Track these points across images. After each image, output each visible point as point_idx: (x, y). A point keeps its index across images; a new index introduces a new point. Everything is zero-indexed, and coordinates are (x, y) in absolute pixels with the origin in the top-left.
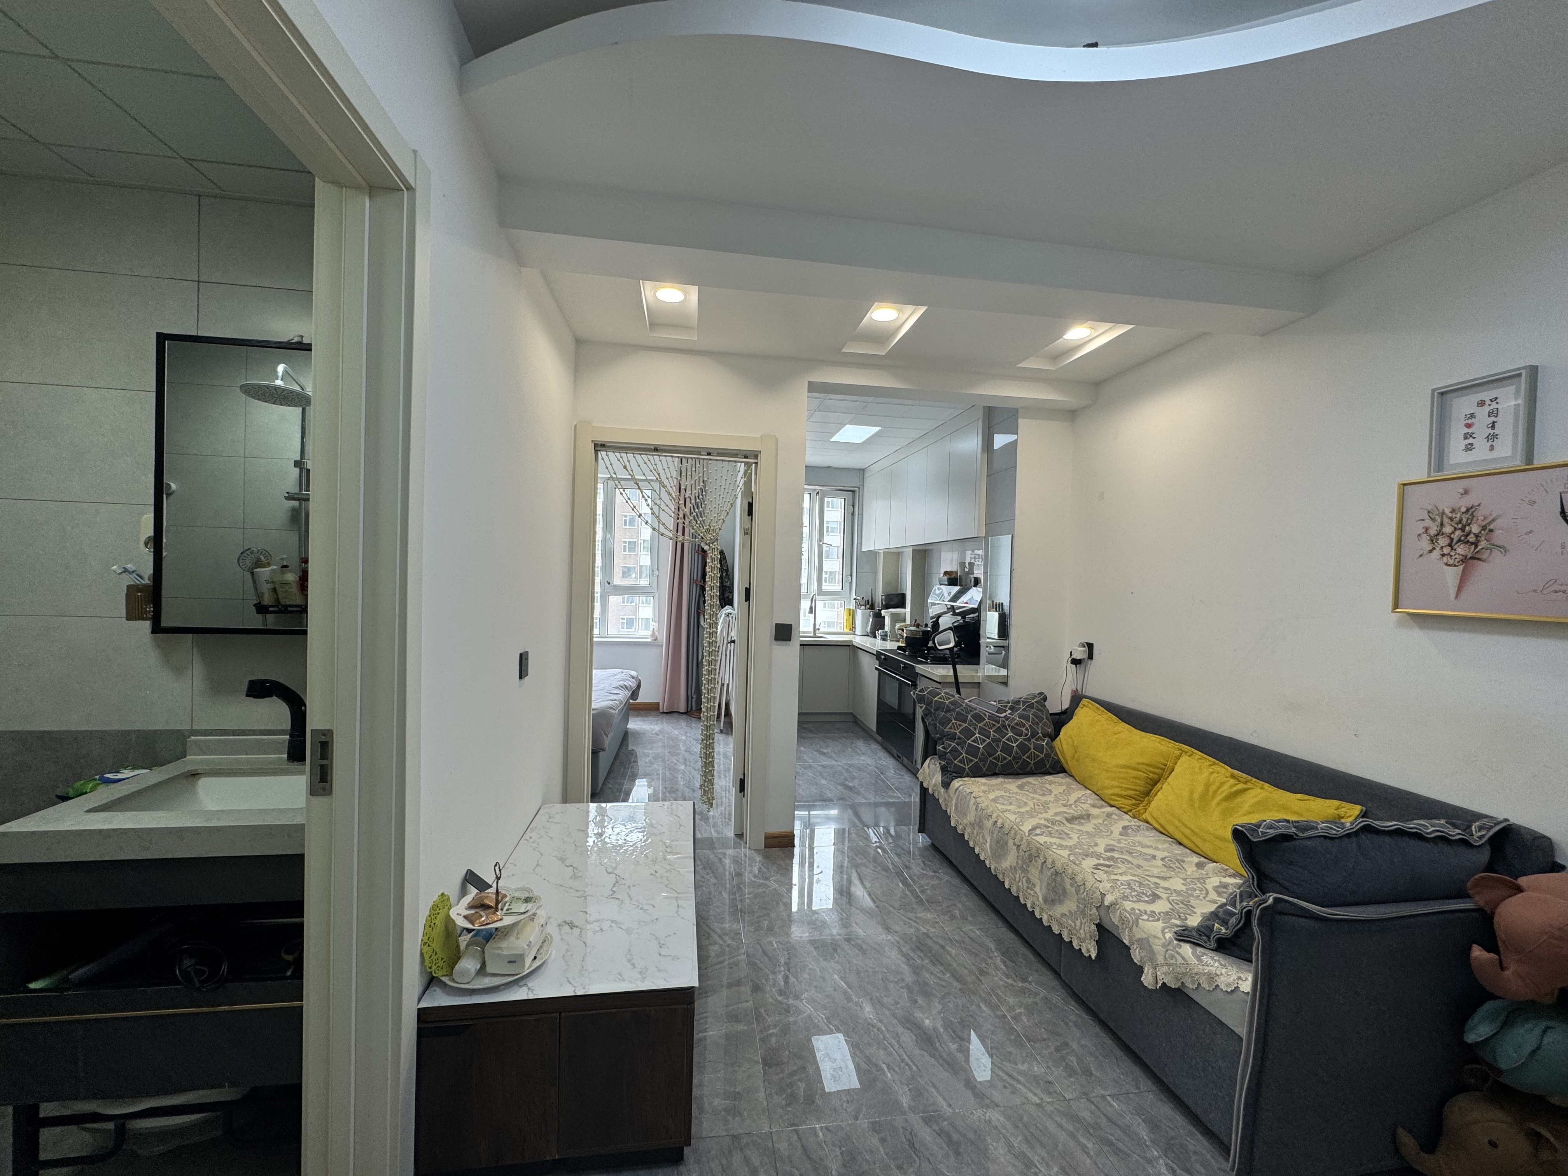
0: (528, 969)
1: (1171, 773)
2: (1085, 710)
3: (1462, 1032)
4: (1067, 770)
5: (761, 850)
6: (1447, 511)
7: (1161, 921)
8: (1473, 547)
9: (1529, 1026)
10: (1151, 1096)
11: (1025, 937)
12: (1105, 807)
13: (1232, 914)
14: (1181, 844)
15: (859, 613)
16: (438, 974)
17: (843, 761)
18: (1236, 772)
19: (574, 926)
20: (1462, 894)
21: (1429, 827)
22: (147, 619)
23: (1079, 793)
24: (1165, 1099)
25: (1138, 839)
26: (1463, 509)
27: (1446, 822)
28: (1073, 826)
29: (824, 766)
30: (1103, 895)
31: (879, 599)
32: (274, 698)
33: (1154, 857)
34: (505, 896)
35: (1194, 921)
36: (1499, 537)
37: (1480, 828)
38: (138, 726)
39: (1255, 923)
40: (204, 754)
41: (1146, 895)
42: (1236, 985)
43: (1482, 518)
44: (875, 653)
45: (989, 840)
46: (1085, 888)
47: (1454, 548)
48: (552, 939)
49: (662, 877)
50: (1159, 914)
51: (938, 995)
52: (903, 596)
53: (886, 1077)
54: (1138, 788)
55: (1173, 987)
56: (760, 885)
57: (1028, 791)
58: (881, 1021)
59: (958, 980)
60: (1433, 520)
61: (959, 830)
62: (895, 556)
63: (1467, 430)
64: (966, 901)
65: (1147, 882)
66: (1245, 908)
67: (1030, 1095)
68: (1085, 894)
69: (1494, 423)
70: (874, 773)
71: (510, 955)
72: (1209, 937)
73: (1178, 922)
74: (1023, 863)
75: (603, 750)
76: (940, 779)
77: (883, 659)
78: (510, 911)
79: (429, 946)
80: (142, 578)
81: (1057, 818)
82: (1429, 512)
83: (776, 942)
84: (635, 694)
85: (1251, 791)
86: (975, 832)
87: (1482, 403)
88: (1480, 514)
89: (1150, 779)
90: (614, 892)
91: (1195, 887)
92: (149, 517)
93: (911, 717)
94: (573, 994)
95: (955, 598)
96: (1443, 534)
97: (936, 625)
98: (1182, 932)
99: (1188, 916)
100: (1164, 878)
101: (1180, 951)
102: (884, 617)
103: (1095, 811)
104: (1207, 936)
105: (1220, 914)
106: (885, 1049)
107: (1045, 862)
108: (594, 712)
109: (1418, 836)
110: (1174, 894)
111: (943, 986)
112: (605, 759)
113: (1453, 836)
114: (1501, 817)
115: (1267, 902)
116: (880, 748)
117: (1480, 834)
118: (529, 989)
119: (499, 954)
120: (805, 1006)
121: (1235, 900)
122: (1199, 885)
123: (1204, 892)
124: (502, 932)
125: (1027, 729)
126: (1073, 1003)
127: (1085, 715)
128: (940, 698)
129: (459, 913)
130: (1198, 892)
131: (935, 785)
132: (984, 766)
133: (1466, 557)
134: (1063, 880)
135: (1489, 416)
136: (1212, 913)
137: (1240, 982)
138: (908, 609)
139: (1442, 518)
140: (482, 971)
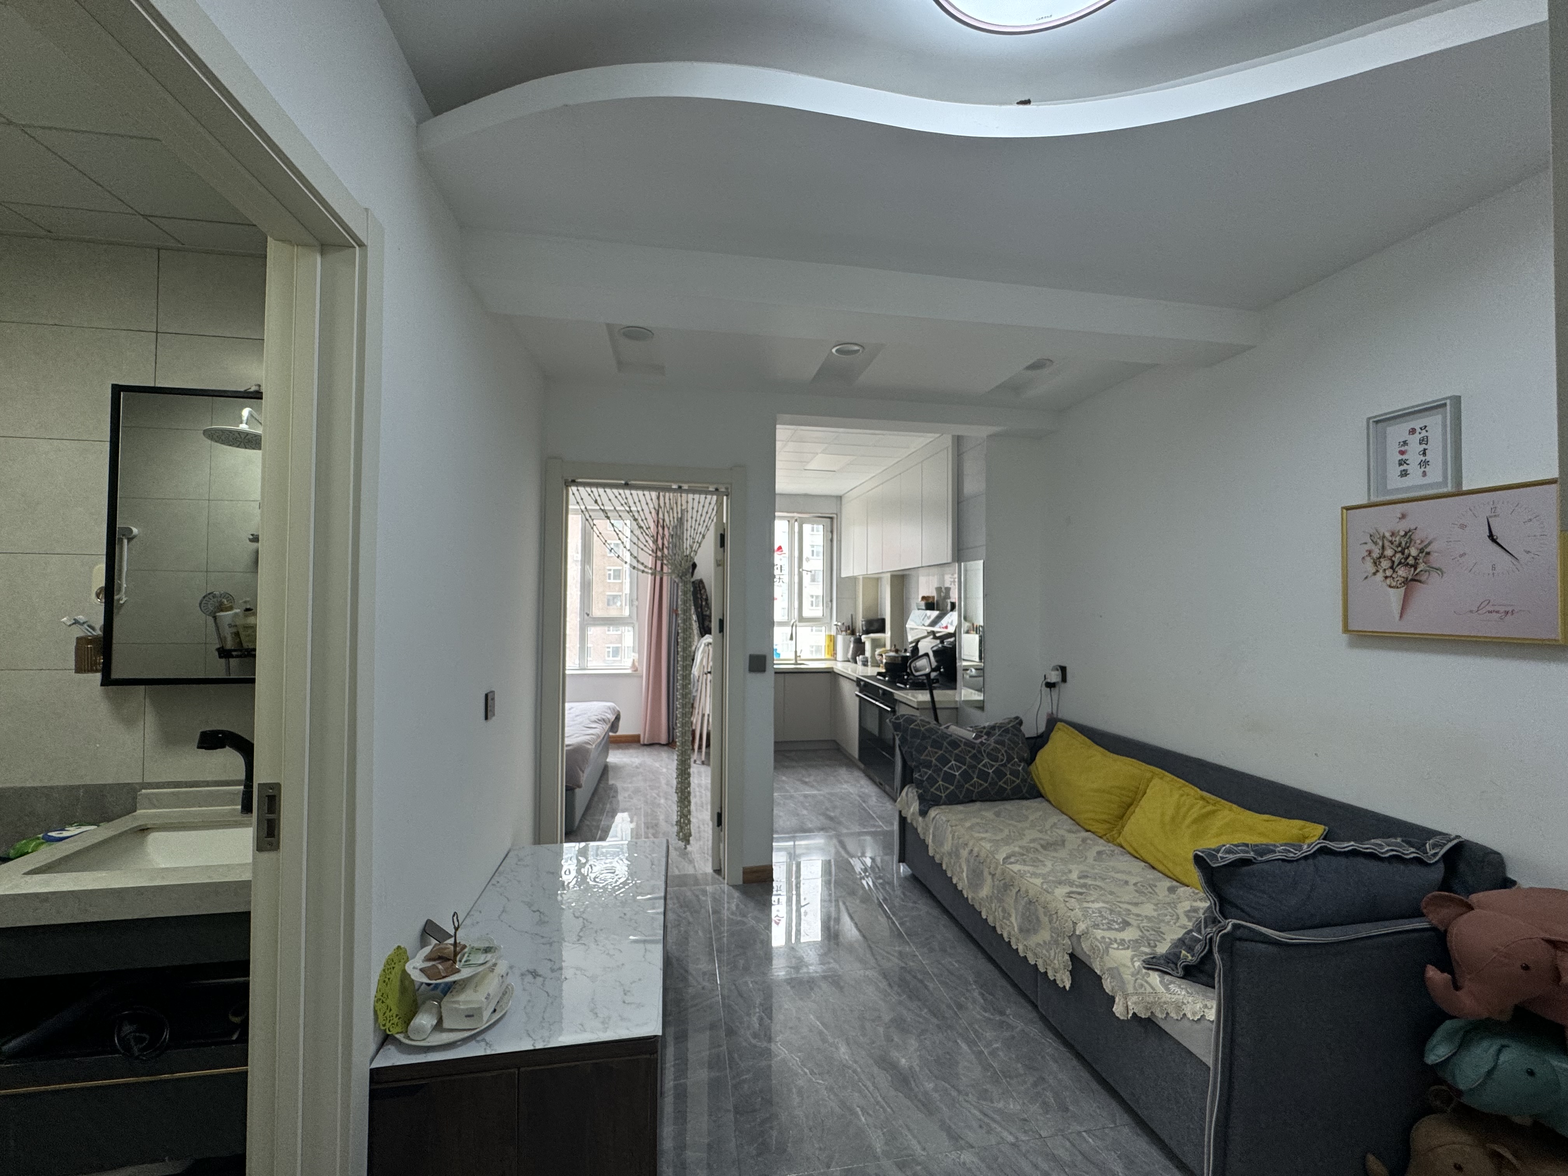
0: (487, 1022)
1: (1143, 796)
2: (1060, 733)
3: (1422, 1054)
4: (1043, 794)
5: (739, 885)
6: (1388, 535)
7: (1130, 950)
8: (1413, 569)
9: (1485, 1044)
10: (1126, 1130)
11: (1003, 968)
12: (1079, 831)
13: (1198, 940)
14: (1153, 868)
15: (840, 639)
16: (393, 1031)
17: (825, 790)
18: (1205, 794)
19: (538, 975)
20: (1418, 914)
21: (1384, 847)
22: (97, 671)
23: (1055, 818)
24: (1139, 1132)
25: (1111, 864)
26: (1402, 533)
27: (1403, 841)
28: (1048, 852)
29: (806, 796)
30: (1075, 924)
31: (860, 623)
32: (228, 749)
33: (1127, 883)
34: (465, 947)
35: (1163, 949)
36: (1435, 559)
37: (1434, 846)
38: (88, 781)
39: (1215, 949)
40: (155, 807)
41: (1116, 922)
42: (1202, 1014)
43: (1418, 542)
44: (855, 679)
45: (965, 869)
46: (1057, 917)
47: (1396, 570)
48: (513, 990)
49: (631, 920)
50: (1129, 941)
51: (914, 1031)
52: (883, 621)
53: (860, 1120)
54: (1112, 812)
55: (1143, 1017)
56: (738, 923)
57: (1004, 817)
58: (856, 1062)
59: (935, 1016)
60: (1375, 543)
61: (937, 861)
62: (876, 580)
63: (1401, 457)
64: (946, 932)
65: (1119, 909)
66: (1209, 934)
67: (1005, 1134)
68: (1058, 923)
69: (1425, 450)
70: (856, 802)
71: (467, 1009)
72: (1176, 965)
73: (1147, 950)
74: (999, 892)
75: (580, 786)
76: (917, 808)
77: (864, 686)
78: (468, 963)
79: (383, 1002)
80: (93, 629)
81: (1032, 845)
82: (1371, 536)
83: (752, 982)
84: (614, 726)
85: (1219, 812)
86: (952, 861)
87: (1413, 431)
88: (1417, 537)
89: (1123, 802)
90: (581, 937)
91: (1166, 912)
92: (102, 567)
93: (891, 743)
94: (532, 1048)
95: (934, 623)
96: (1385, 557)
97: (915, 649)
98: (1151, 960)
99: (1157, 943)
100: (1136, 904)
101: (1148, 979)
102: (864, 643)
103: (1070, 837)
104: (1173, 963)
105: (1186, 941)
106: (860, 1092)
107: (1019, 890)
108: (569, 748)
109: (1372, 856)
110: (1145, 921)
111: (919, 1022)
112: (582, 796)
113: (1407, 854)
114: (1454, 833)
115: (1225, 929)
116: (863, 775)
117: (1434, 852)
118: (487, 1044)
119: (456, 1008)
120: (780, 1049)
121: (1200, 926)
122: (1170, 910)
123: (1175, 917)
124: (460, 985)
125: (1003, 755)
126: (1051, 1035)
127: (1060, 738)
128: (916, 725)
129: (415, 968)
130: (1168, 917)
131: (913, 814)
132: (961, 793)
133: (1407, 578)
134: (1036, 910)
135: (1420, 443)
136: (1179, 939)
137: (1206, 1010)
138: (888, 634)
139: (1383, 541)
140: (439, 1026)
